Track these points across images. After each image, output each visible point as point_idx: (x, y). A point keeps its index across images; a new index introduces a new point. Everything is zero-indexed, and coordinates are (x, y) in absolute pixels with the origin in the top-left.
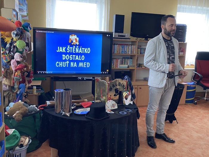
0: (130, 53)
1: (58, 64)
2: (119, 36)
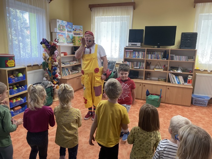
2: (132, 45)
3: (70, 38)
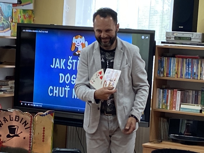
1: (52, 91)
2: (176, 38)
3: (2, 15)
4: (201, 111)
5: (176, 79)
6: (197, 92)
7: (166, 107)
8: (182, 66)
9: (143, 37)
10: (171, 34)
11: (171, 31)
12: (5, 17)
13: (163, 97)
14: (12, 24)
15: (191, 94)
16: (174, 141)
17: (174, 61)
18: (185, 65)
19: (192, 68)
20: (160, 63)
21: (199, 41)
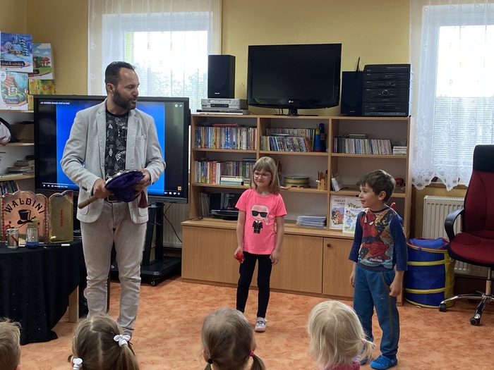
0: (244, 147)
2: (213, 105)
3: (16, 86)
4: (242, 183)
5: (215, 150)
6: (238, 163)
7: (206, 180)
8: (221, 136)
9: (176, 106)
10: (206, 101)
11: (206, 98)
12: (20, 89)
13: (203, 170)
14: (29, 96)
15: (231, 165)
16: (216, 217)
17: (211, 130)
18: (223, 134)
19: (231, 137)
20: (197, 133)
21: (237, 107)
